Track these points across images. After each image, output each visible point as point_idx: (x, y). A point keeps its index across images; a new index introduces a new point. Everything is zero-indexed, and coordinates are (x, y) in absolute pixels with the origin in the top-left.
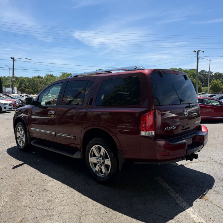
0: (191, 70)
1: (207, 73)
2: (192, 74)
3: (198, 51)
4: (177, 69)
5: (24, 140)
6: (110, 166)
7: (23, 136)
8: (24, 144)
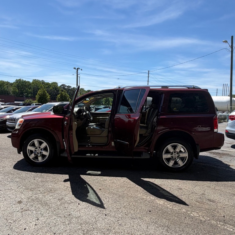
1: (67, 87)
3: (77, 69)
5: (47, 154)
6: (186, 157)
7: (41, 150)
8: (47, 158)
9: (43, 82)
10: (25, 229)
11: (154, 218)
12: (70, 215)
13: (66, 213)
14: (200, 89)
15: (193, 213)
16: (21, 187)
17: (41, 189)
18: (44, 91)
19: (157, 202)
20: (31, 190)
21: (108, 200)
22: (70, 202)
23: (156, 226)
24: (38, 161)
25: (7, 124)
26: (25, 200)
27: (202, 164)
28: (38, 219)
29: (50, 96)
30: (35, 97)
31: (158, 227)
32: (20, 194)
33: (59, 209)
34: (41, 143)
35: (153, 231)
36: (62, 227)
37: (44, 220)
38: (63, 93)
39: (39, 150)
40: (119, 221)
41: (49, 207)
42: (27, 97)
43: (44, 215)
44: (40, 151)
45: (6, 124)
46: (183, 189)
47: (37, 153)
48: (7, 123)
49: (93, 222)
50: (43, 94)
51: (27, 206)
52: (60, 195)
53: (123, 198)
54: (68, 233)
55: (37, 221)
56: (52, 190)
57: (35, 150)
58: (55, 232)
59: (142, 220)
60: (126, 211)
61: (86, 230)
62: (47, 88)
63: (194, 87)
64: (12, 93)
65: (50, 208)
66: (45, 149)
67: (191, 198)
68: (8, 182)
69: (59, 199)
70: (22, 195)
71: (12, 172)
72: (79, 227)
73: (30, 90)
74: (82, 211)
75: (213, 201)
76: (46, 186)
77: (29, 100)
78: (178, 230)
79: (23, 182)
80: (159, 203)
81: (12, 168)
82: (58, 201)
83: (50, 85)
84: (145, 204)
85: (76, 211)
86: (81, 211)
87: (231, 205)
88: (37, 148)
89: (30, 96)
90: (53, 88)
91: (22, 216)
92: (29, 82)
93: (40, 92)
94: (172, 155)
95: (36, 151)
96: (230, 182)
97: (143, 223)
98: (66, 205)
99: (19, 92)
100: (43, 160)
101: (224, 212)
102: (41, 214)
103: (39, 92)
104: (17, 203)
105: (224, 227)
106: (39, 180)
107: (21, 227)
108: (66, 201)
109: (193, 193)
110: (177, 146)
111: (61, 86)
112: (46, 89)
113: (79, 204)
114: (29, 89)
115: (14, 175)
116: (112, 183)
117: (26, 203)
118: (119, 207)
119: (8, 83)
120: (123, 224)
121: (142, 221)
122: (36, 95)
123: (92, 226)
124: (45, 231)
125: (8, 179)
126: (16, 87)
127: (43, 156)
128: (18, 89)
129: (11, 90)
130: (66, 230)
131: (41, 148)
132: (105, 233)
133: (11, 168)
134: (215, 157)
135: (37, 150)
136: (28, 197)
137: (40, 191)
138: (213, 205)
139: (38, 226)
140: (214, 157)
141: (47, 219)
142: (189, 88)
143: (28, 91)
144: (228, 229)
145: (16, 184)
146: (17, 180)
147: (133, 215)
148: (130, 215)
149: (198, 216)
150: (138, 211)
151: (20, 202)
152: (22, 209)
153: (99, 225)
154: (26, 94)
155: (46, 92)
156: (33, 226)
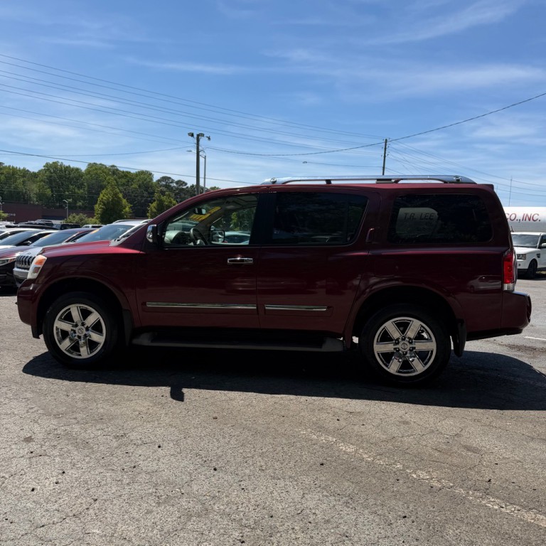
0: (139, 172)
1: (175, 185)
2: (143, 183)
3: (198, 136)
4: (106, 167)
5: (99, 339)
6: (432, 352)
7: (87, 329)
8: (99, 348)
9: (114, 171)
10: (33, 490)
11: (324, 478)
12: (134, 467)
13: (128, 464)
14: (475, 183)
15: (419, 472)
16: (35, 409)
17: (80, 416)
18: (116, 194)
19: (341, 448)
20: (56, 416)
21: (227, 440)
22: (140, 442)
23: (325, 493)
24: (80, 355)
25: (15, 273)
26: (40, 436)
27: (478, 371)
28: (64, 473)
29: (131, 208)
30: (93, 209)
31: (327, 496)
32: (32, 423)
33: (112, 455)
34: (85, 314)
35: (314, 502)
36: (114, 489)
37: (77, 476)
38: (164, 198)
39: (80, 331)
40: (242, 483)
41: (90, 451)
42: (73, 208)
43: (78, 466)
44: (85, 332)
45: (12, 272)
46: (412, 423)
47: (76, 338)
48: (15, 269)
49: (184, 482)
50: (112, 201)
51: (44, 448)
52: (120, 427)
53: (264, 436)
54: (125, 500)
55: (60, 476)
56: (105, 417)
57: (72, 330)
58: (96, 498)
59: (296, 481)
60: (263, 464)
61: (164, 497)
62: (123, 185)
63: (458, 180)
64: (35, 199)
65: (93, 452)
66: (97, 328)
67: (424, 443)
68: (7, 399)
69: (116, 437)
70: (36, 425)
71: (18, 380)
72: (150, 490)
73: (82, 191)
74: (164, 461)
75: (475, 450)
76: (91, 409)
77: (77, 217)
78: (371, 504)
79: (39, 401)
80: (344, 449)
81: (19, 370)
82: (114, 440)
83: (131, 178)
84: (311, 450)
85: (149, 460)
86: (161, 460)
87: (515, 460)
88: (76, 326)
89: (80, 207)
90: (139, 186)
91: (29, 465)
92: (77, 169)
93: (104, 196)
94: (396, 347)
95: (75, 332)
96: (532, 412)
97: (296, 487)
98: (131, 449)
99: (52, 195)
100: (91, 353)
101: (494, 472)
102: (71, 463)
103: (101, 196)
104: (23, 441)
105: (481, 502)
106: (78, 397)
107: (25, 485)
108: (132, 441)
109: (433, 432)
110: (409, 323)
111: (159, 181)
112: (121, 188)
113: (159, 447)
114: (79, 188)
115: (22, 385)
116: (247, 406)
117: (43, 443)
118: (249, 455)
119: (25, 173)
120: (251, 487)
121: (295, 483)
122: (96, 203)
123: (179, 488)
124: (76, 495)
125: (6, 394)
126: (44, 182)
127: (92, 345)
128: (51, 188)
129: (33, 190)
130: (120, 496)
131: (85, 326)
132: (204, 504)
133: (16, 372)
134: (519, 356)
135: (76, 329)
136: (48, 429)
137: (76, 418)
138: (471, 458)
139: (62, 485)
140: (517, 358)
141: (84, 472)
142: (445, 182)
143: (75, 193)
144: (489, 505)
145: (23, 405)
146: (27, 396)
147: (277, 472)
148: (270, 471)
149: (427, 479)
150: (292, 464)
151: (29, 440)
152: (32, 452)
153: (195, 488)
154: (71, 200)
155: (121, 195)
156: (52, 485)
